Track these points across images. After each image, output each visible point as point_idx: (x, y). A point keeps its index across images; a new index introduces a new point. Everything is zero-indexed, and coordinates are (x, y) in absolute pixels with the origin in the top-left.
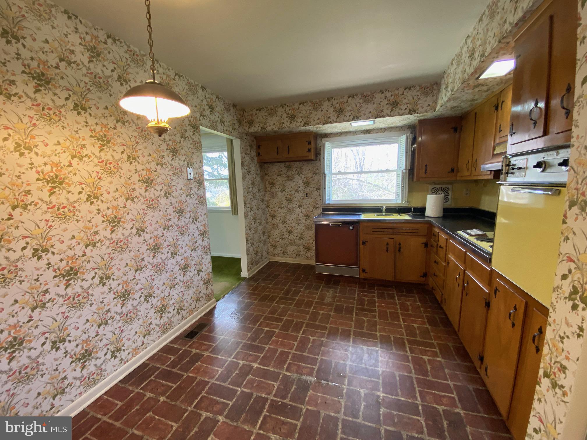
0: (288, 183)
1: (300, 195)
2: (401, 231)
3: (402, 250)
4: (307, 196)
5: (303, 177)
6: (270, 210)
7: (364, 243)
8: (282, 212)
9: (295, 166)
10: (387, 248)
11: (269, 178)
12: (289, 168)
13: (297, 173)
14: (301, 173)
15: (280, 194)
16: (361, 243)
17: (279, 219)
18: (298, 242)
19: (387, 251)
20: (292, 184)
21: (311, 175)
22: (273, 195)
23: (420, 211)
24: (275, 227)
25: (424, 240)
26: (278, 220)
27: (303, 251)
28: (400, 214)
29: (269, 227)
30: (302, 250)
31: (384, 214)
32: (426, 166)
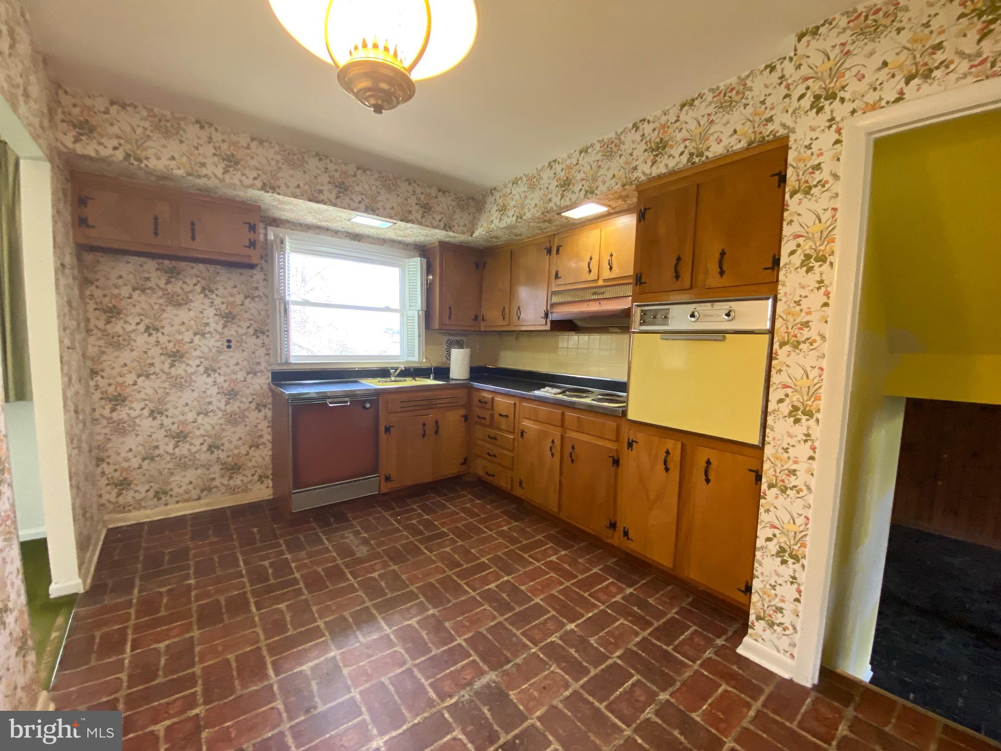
0: (170, 311)
1: (210, 344)
2: (439, 401)
3: (440, 431)
4: (229, 347)
5: (218, 301)
6: (102, 383)
7: (388, 430)
8: (148, 387)
9: (195, 271)
10: (424, 431)
11: (98, 293)
12: (173, 274)
13: (198, 288)
14: (212, 291)
15: (141, 340)
16: (382, 429)
17: (137, 406)
18: (204, 457)
19: (424, 435)
20: (183, 314)
21: (239, 299)
22: (116, 343)
23: (442, 372)
24: (121, 429)
25: (463, 412)
26: (134, 409)
27: (222, 476)
28: (414, 379)
29: (102, 430)
30: (217, 476)
31: (393, 379)
32: (450, 308)
